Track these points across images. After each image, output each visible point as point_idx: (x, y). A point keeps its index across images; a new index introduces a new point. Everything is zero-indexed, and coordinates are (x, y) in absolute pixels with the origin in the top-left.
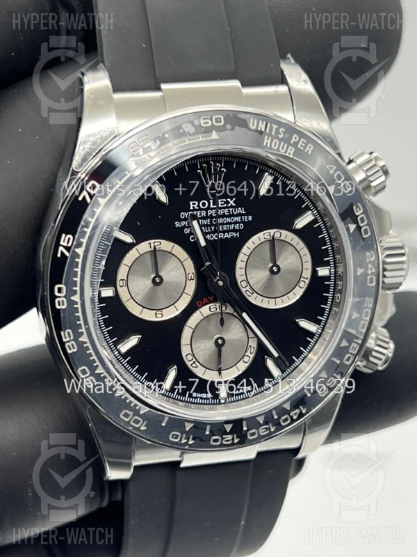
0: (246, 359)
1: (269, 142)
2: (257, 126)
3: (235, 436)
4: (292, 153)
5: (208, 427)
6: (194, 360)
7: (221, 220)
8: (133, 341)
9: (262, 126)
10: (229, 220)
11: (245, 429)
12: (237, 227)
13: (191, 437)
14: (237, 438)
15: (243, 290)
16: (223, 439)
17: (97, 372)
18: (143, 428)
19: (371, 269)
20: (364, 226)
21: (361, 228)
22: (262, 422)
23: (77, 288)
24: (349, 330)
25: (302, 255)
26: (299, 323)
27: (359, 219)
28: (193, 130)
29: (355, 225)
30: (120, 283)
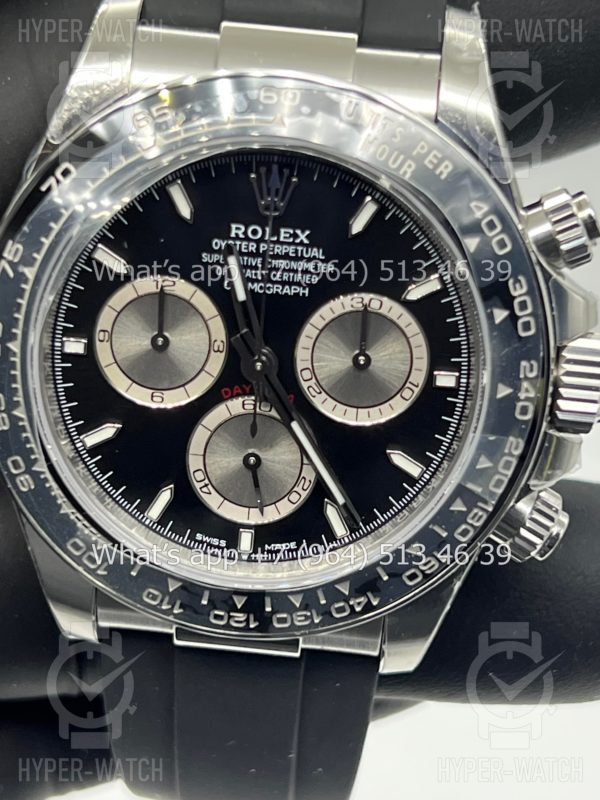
0: (294, 497)
3: (252, 617)
4: (410, 171)
5: (207, 594)
6: (207, 481)
8: (107, 431)
10: (294, 265)
11: (268, 609)
12: (306, 279)
13: (178, 603)
14: (255, 620)
15: (305, 385)
16: (230, 617)
17: (34, 468)
18: (101, 572)
19: (527, 391)
20: (525, 316)
21: (518, 318)
22: (298, 605)
23: (18, 331)
24: (470, 486)
25: (413, 345)
26: (392, 456)
27: (516, 302)
28: (243, 106)
29: (506, 312)
30: (99, 336)
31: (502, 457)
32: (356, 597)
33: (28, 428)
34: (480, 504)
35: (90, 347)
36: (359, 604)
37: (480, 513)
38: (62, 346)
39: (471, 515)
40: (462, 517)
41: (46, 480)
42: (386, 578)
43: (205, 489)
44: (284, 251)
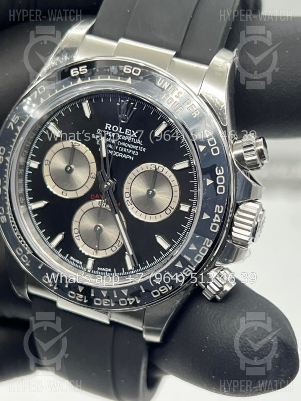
0: (114, 248)
2: (162, 85)
3: (85, 297)
6: (79, 234)
7: (124, 144)
8: (41, 204)
9: (166, 86)
10: (129, 146)
11: (92, 295)
12: (133, 152)
14: (87, 299)
15: (126, 199)
16: (76, 296)
18: (27, 264)
20: (220, 185)
21: (217, 185)
22: (105, 296)
23: (10, 153)
24: (185, 256)
25: (174, 191)
26: (157, 238)
27: (218, 178)
28: (116, 72)
29: (212, 182)
30: (45, 162)
31: (201, 246)
32: (130, 298)
33: (8, 195)
34: (189, 266)
35: (40, 166)
36: (131, 301)
37: (189, 270)
38: (29, 164)
39: (185, 270)
40: (180, 271)
42: (144, 291)
43: (77, 238)
44: (126, 139)
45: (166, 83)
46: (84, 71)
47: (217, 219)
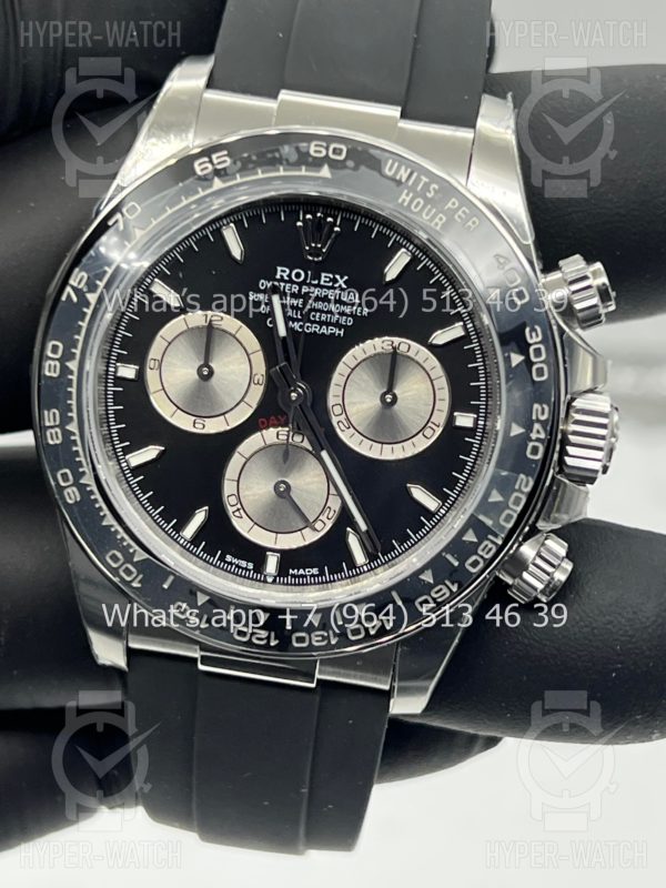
0: (319, 525)
1: (408, 199)
2: (396, 172)
3: (273, 634)
4: (440, 223)
6: (239, 506)
7: (320, 305)
8: (149, 453)
9: (403, 174)
10: (332, 307)
11: (289, 627)
12: (342, 320)
14: (276, 638)
15: (334, 420)
16: (253, 634)
17: (81, 481)
18: (135, 584)
20: (539, 362)
21: (532, 364)
22: (316, 625)
23: (78, 352)
24: (481, 517)
25: (436, 388)
26: (412, 490)
27: (531, 349)
28: (294, 157)
29: (521, 358)
30: (150, 363)
31: (512, 493)
32: (371, 621)
33: (79, 442)
34: (490, 537)
35: (141, 374)
36: (373, 627)
37: (490, 546)
38: (115, 372)
39: (482, 546)
40: (473, 549)
41: (92, 492)
42: (400, 603)
43: (237, 514)
44: (324, 294)
45: (403, 168)
46: (224, 161)
47: (538, 432)
